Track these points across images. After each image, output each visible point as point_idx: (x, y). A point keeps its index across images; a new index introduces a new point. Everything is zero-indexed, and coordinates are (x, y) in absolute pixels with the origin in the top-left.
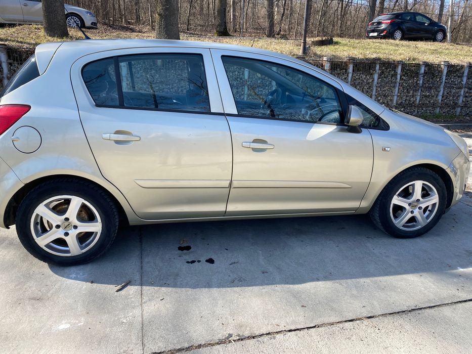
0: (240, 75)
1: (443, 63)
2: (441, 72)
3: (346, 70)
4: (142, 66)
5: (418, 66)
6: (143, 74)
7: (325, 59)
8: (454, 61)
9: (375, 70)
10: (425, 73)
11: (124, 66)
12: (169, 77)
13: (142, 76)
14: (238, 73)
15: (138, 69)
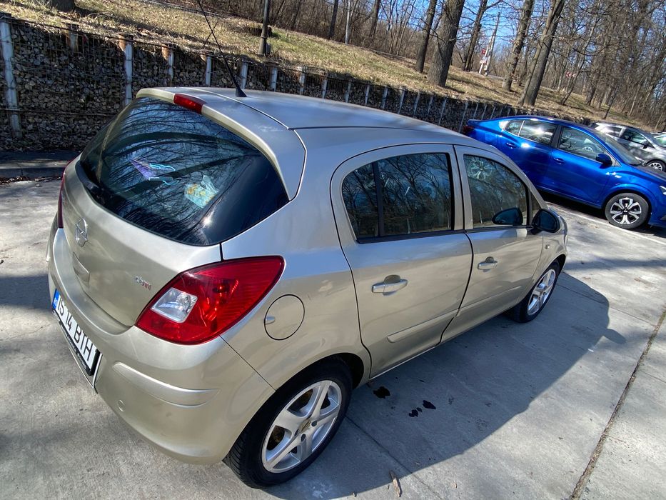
0: (200, 78)
1: (401, 88)
2: (399, 97)
3: (321, 87)
4: (43, 46)
5: (382, 88)
6: (46, 61)
7: (299, 68)
8: (410, 88)
9: (347, 89)
10: (387, 97)
11: (8, 42)
12: (93, 70)
13: (43, 63)
14: (198, 74)
15: (37, 50)
